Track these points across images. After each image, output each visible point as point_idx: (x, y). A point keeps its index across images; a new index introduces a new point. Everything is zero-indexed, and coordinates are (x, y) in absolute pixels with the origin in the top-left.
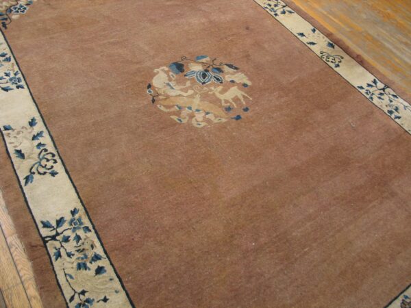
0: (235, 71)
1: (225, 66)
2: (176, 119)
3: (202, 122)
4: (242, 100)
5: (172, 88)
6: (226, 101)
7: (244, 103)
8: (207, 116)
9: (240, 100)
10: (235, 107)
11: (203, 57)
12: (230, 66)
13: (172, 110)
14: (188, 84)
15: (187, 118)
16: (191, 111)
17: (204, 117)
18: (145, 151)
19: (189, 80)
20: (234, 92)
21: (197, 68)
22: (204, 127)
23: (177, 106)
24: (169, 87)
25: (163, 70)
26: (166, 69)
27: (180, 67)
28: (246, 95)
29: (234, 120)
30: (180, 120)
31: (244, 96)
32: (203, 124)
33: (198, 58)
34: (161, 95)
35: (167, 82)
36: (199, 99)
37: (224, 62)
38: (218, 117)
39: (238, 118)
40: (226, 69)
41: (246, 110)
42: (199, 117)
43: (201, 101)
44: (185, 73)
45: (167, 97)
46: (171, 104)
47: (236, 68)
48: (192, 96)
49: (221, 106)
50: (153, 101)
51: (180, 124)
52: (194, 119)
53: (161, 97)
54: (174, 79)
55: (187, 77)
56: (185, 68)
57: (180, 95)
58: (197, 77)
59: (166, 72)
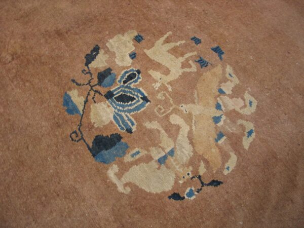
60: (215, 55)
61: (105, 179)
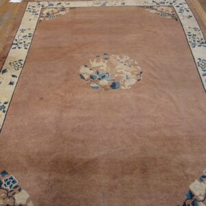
11: (94, 88)
12: (83, 78)
14: (116, 75)
33: (97, 88)
38: (113, 58)
40: (86, 77)
42: (124, 60)
45: (133, 73)
50: (141, 73)
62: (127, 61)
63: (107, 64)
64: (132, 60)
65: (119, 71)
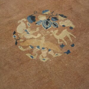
0: (65, 18)
1: (59, 16)
2: (30, 56)
3: (46, 57)
4: (70, 39)
5: (28, 33)
6: (61, 40)
7: (71, 41)
8: (49, 52)
9: (68, 38)
10: (66, 44)
11: (47, 11)
12: (62, 16)
13: (28, 49)
14: (38, 29)
15: (37, 54)
16: (39, 49)
17: (47, 53)
18: (9, 83)
19: (38, 26)
20: (65, 33)
21: (43, 18)
22: (47, 61)
23: (31, 46)
24: (26, 33)
25: (23, 21)
26: (25, 20)
27: (33, 19)
28: (72, 35)
29: (66, 54)
30: (32, 57)
31: (71, 36)
32: (47, 59)
33: (44, 12)
34: (21, 38)
35: (25, 29)
36: (44, 40)
37: (59, 13)
38: (56, 53)
39: (68, 52)
40: (60, 18)
41: (73, 45)
42: (44, 53)
43: (45, 41)
44: (36, 22)
45: (25, 40)
46: (27, 45)
47: (65, 17)
48: (40, 38)
49: (57, 44)
50: (16, 43)
51: (32, 60)
52: (41, 55)
53: (21, 40)
54: (29, 27)
55: (37, 25)
56: (36, 19)
57: (32, 38)
58: (43, 24)
59: (25, 22)
60: (66, 51)
61: (23, 18)
62: (40, 53)
63: (56, 40)
64: (35, 58)
65: (39, 35)
